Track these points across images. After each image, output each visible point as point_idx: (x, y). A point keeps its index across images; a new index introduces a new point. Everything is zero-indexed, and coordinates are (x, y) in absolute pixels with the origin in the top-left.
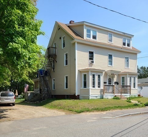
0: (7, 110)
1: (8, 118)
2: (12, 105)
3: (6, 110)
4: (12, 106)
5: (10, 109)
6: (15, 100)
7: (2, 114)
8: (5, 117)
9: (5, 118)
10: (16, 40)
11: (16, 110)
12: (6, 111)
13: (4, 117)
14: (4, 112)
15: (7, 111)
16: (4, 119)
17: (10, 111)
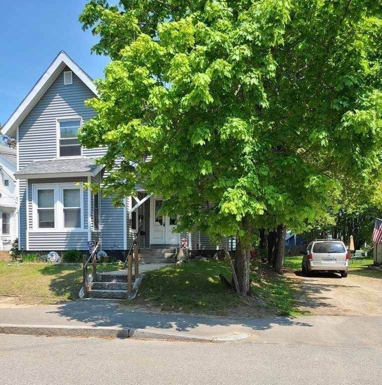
0: (328, 286)
1: (332, 308)
2: (340, 275)
3: (326, 288)
4: (340, 277)
5: (336, 286)
6: (347, 263)
7: (317, 295)
8: (325, 305)
9: (326, 308)
10: (363, 101)
11: (351, 289)
12: (327, 290)
13: (322, 304)
14: (322, 291)
15: (329, 290)
16: (321, 308)
17: (335, 289)
